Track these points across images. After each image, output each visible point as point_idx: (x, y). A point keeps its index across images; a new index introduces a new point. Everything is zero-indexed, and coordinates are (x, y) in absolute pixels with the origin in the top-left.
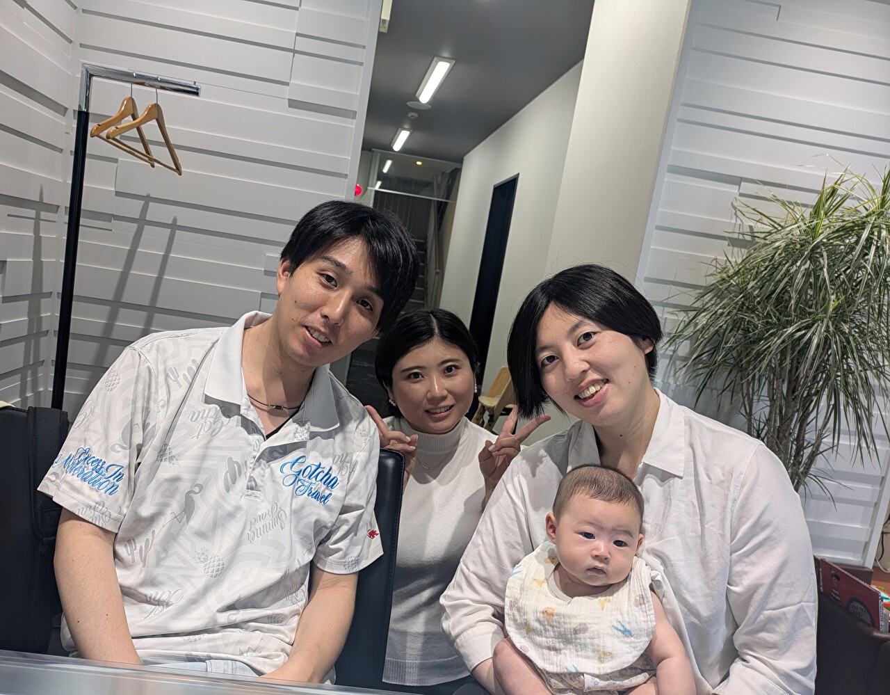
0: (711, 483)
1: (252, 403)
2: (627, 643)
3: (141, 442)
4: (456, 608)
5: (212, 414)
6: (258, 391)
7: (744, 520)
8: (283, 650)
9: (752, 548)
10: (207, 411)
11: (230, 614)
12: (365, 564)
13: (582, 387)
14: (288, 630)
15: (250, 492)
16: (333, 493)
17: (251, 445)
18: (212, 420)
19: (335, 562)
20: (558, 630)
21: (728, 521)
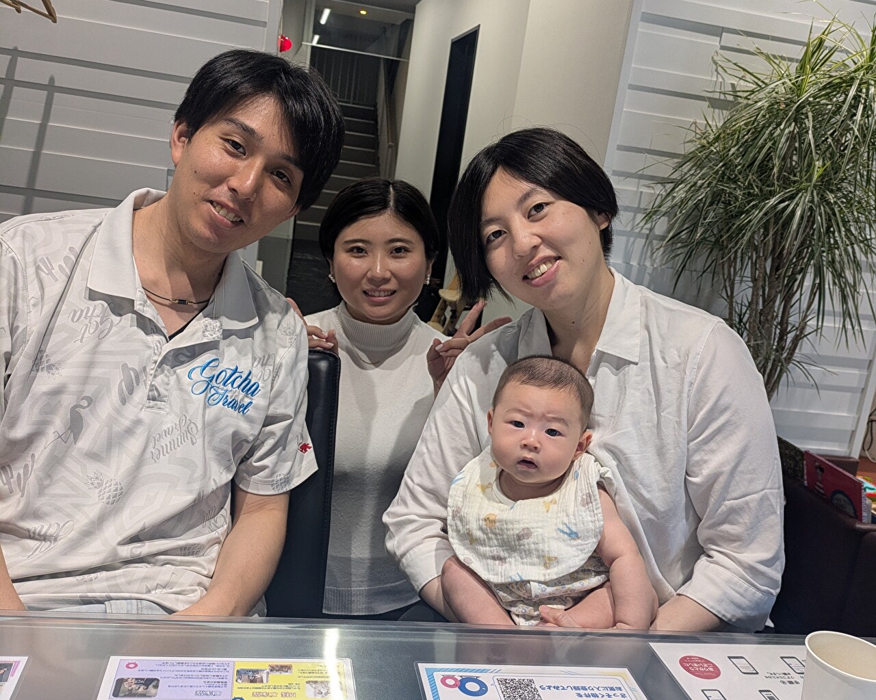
0: (667, 367)
1: (148, 296)
2: (574, 546)
3: (10, 350)
4: (400, 525)
5: (97, 312)
6: (155, 283)
7: (702, 404)
8: (200, 584)
9: (710, 435)
10: (91, 309)
11: (133, 548)
12: (296, 482)
13: (533, 265)
14: (206, 562)
15: (152, 403)
16: (254, 402)
17: (150, 347)
18: (98, 319)
19: (261, 481)
20: (501, 537)
21: (685, 408)
